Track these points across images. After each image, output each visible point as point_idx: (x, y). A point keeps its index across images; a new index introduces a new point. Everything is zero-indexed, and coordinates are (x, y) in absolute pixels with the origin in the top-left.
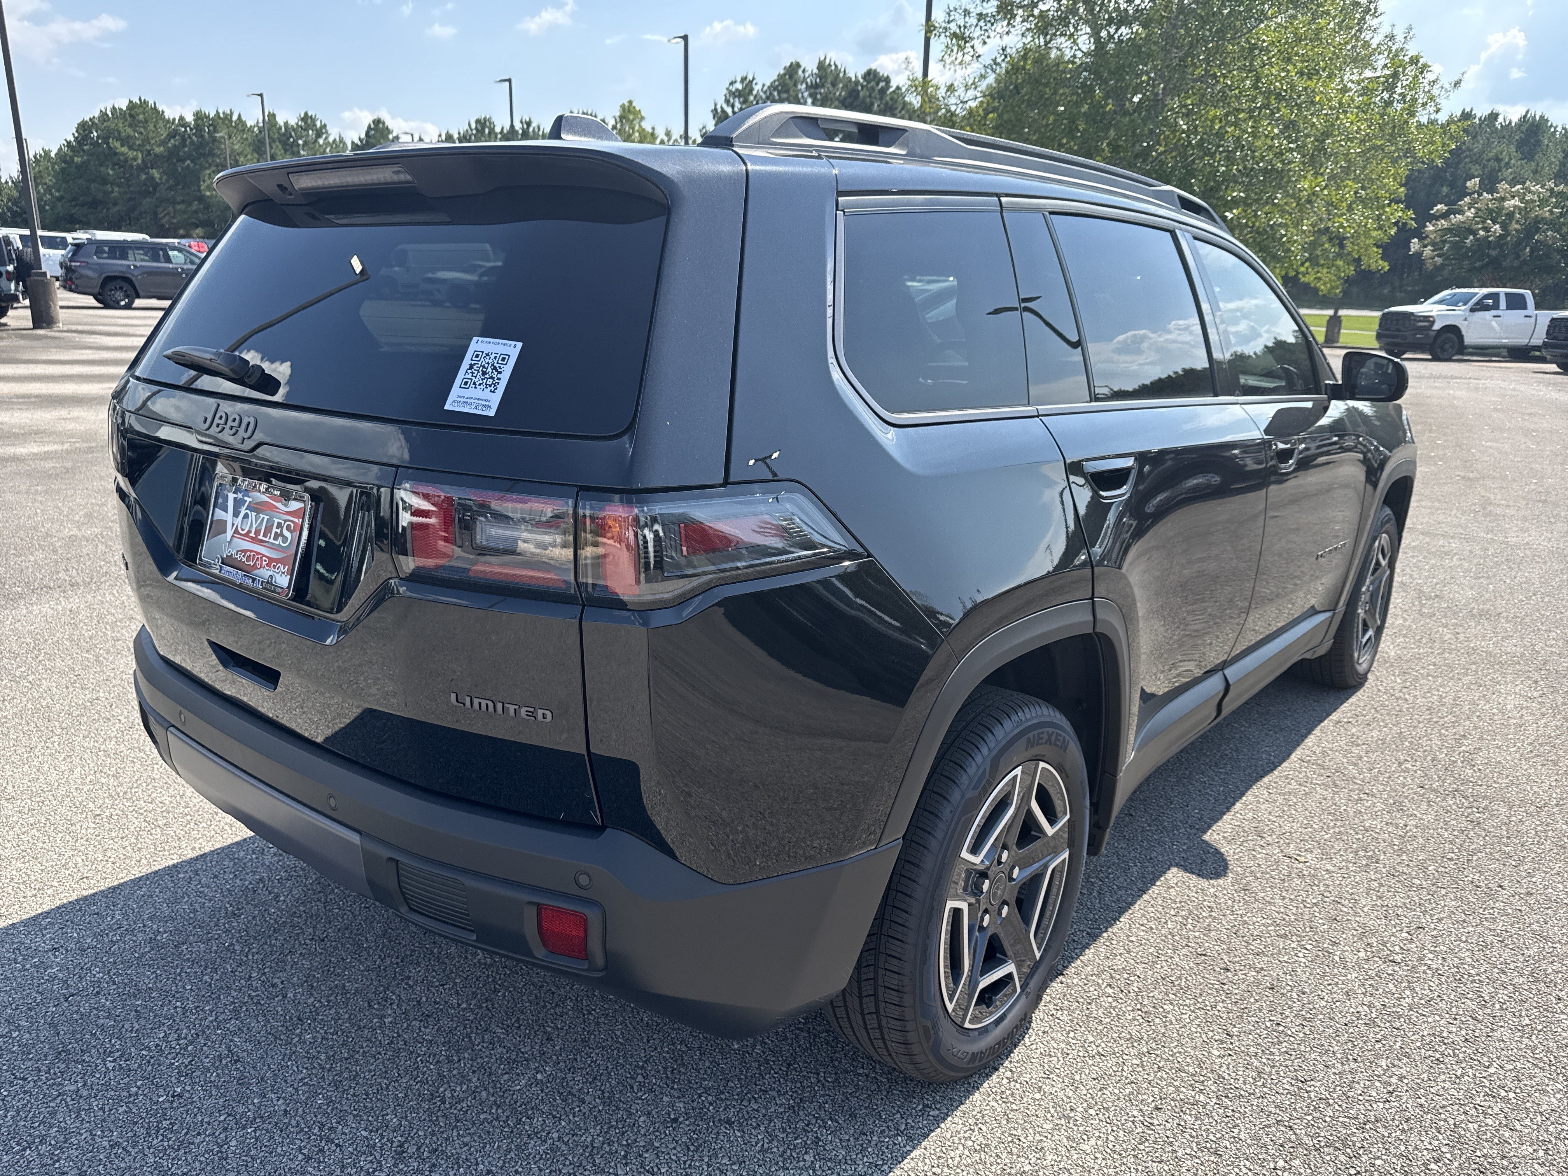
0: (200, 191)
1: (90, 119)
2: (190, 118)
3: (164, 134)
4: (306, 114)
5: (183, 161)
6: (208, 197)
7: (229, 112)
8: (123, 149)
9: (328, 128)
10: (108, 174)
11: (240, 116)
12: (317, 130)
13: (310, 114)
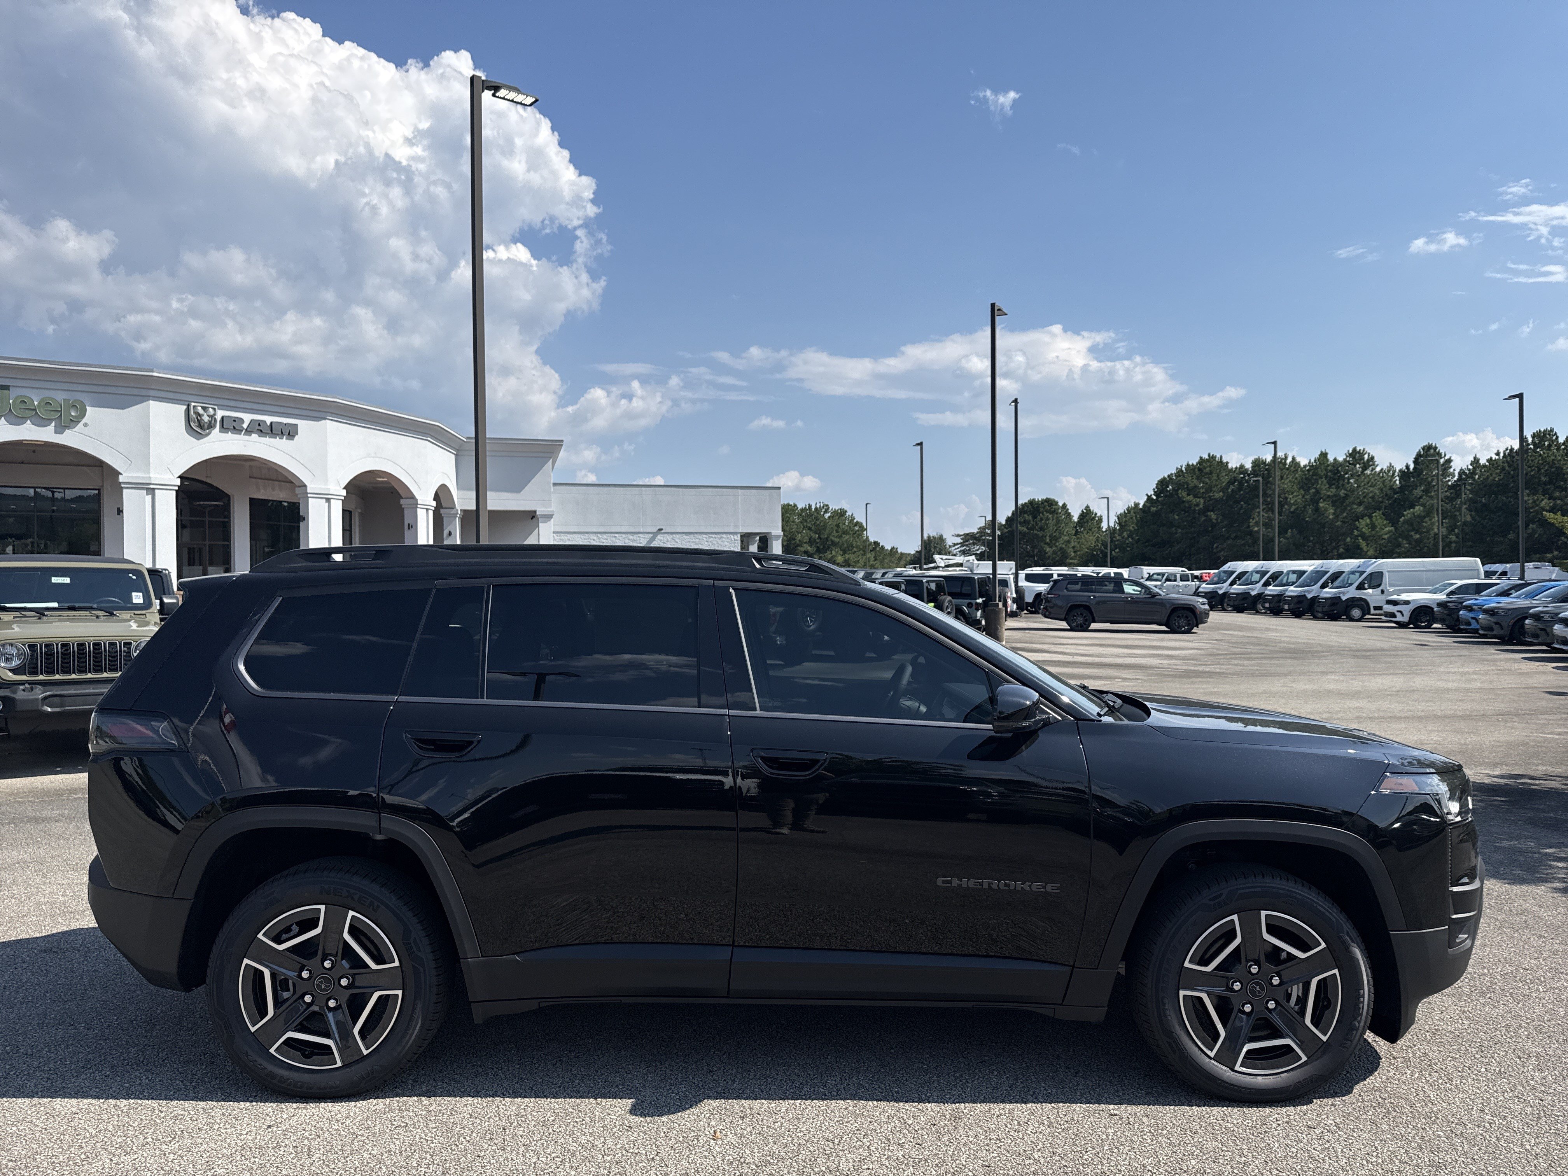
0: (1249, 527)
1: (1168, 476)
2: (1248, 466)
3: (1225, 479)
4: (1355, 449)
5: (1238, 502)
6: (1255, 531)
7: (1283, 457)
8: (1189, 497)
9: (1376, 459)
10: (1174, 518)
11: (1294, 459)
12: (1364, 463)
13: (1358, 449)
